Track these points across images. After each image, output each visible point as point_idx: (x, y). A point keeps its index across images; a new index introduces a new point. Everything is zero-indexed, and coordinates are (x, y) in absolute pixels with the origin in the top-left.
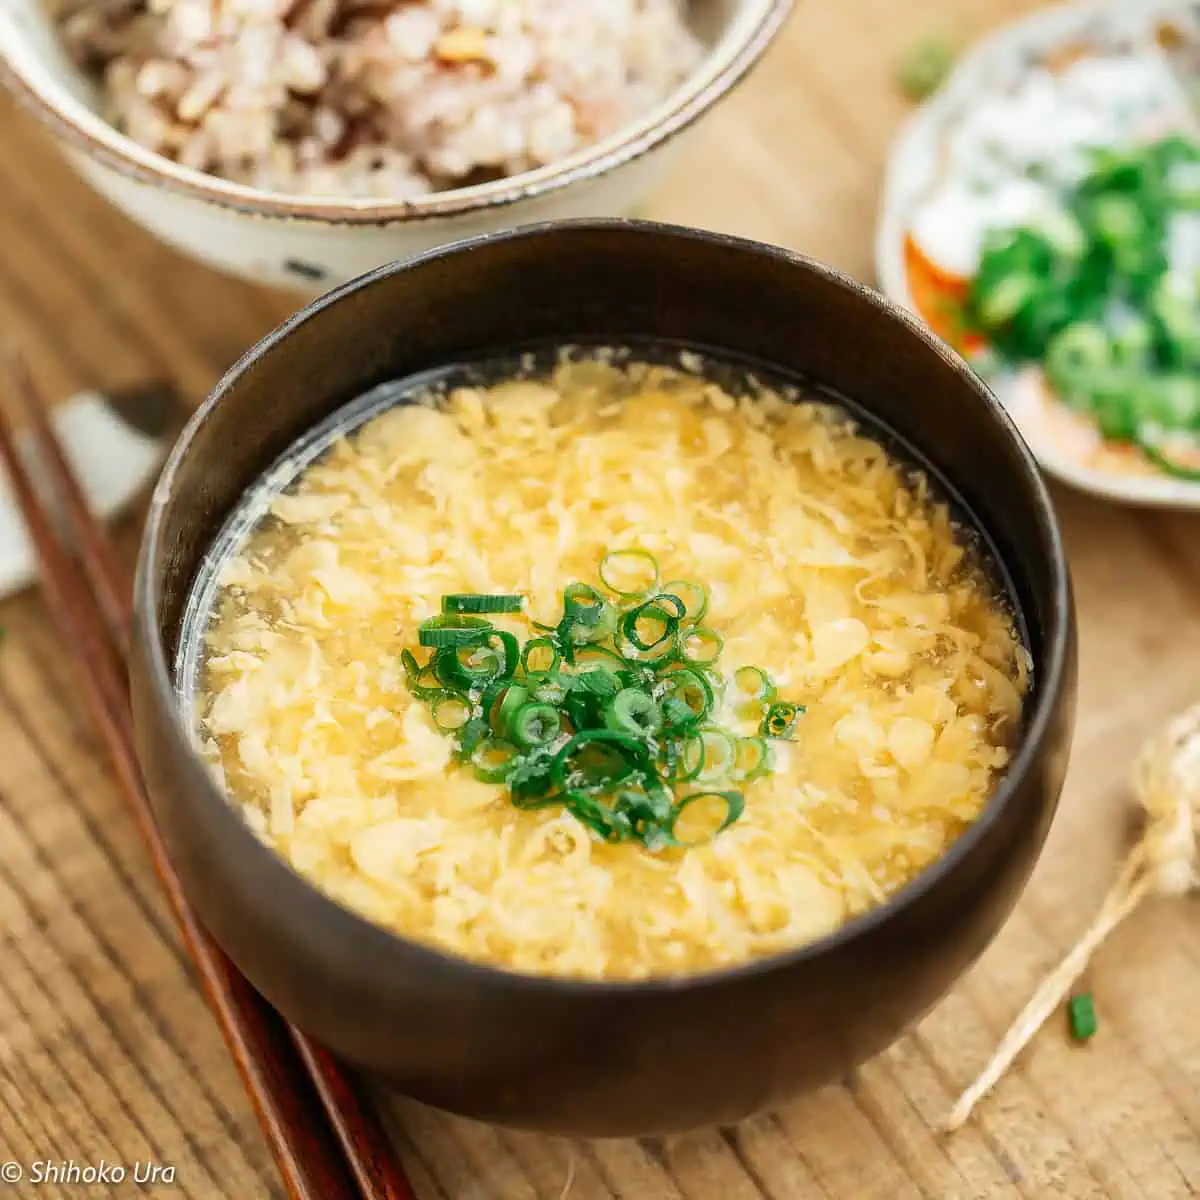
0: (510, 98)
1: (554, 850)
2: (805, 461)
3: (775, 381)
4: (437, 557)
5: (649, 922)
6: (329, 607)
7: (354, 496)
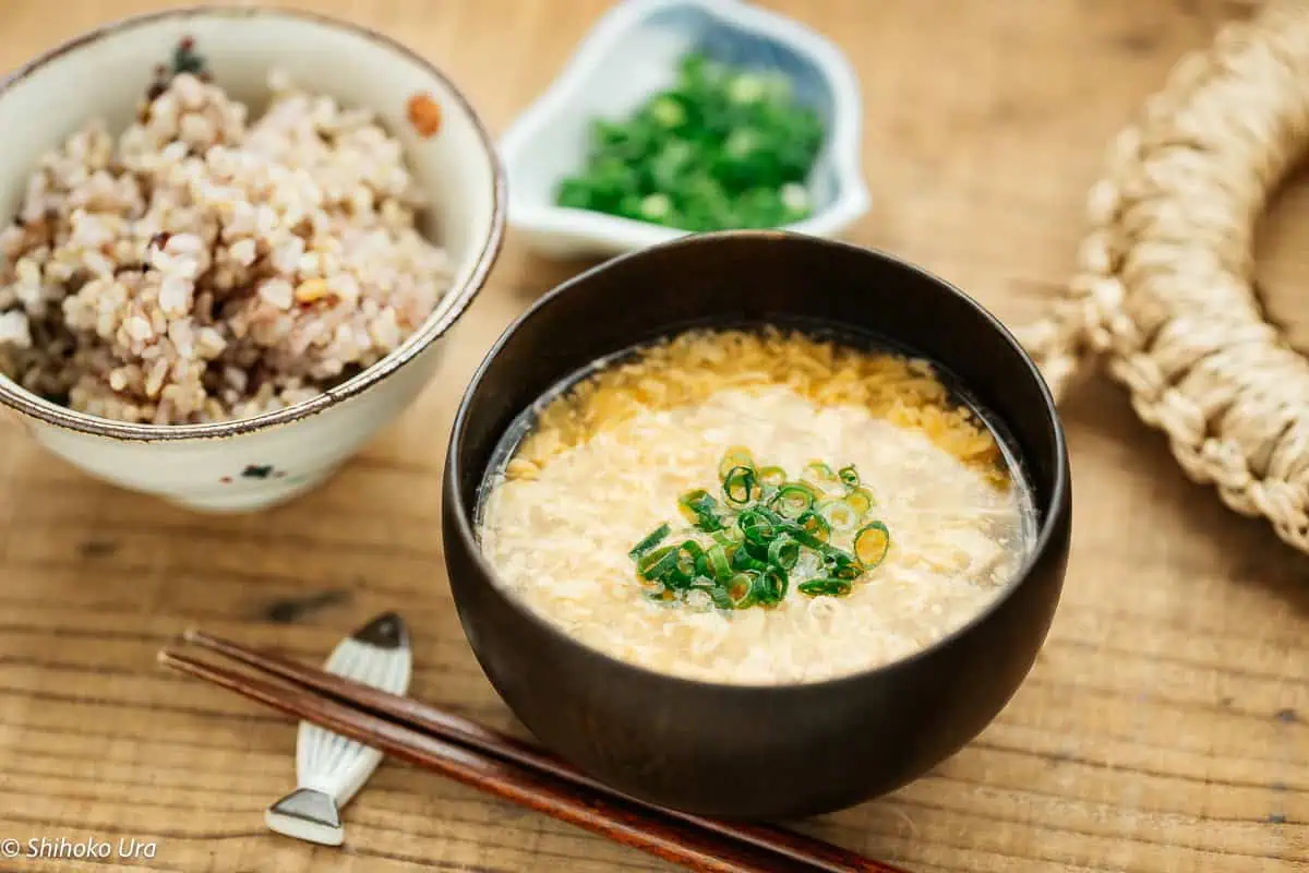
0: (352, 315)
1: (824, 617)
2: (706, 364)
3: (650, 340)
4: (598, 542)
5: (909, 609)
6: (582, 604)
7: (522, 549)
